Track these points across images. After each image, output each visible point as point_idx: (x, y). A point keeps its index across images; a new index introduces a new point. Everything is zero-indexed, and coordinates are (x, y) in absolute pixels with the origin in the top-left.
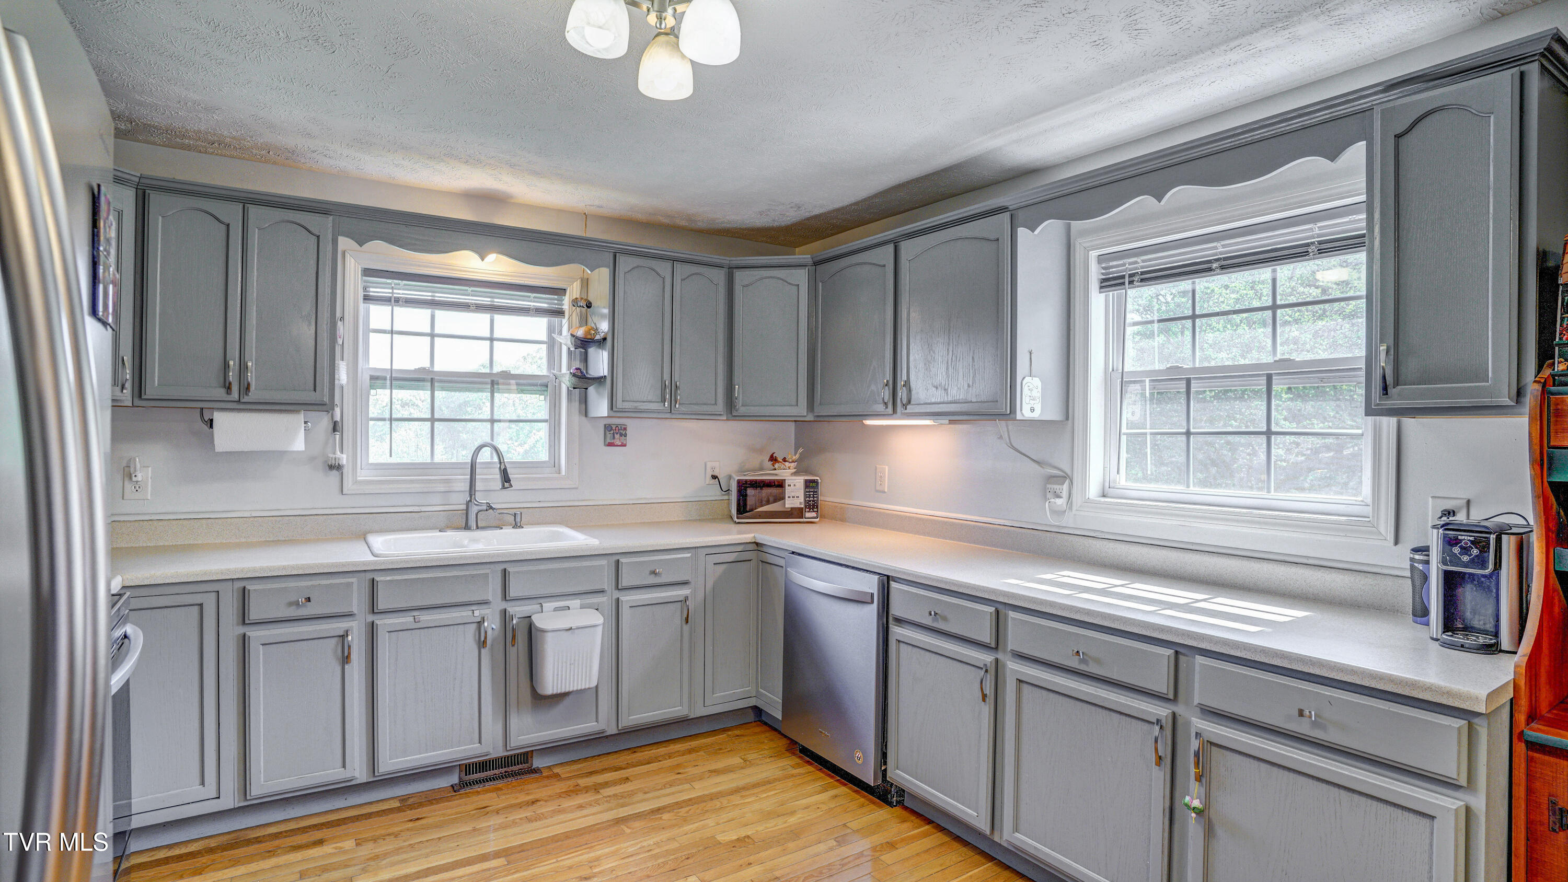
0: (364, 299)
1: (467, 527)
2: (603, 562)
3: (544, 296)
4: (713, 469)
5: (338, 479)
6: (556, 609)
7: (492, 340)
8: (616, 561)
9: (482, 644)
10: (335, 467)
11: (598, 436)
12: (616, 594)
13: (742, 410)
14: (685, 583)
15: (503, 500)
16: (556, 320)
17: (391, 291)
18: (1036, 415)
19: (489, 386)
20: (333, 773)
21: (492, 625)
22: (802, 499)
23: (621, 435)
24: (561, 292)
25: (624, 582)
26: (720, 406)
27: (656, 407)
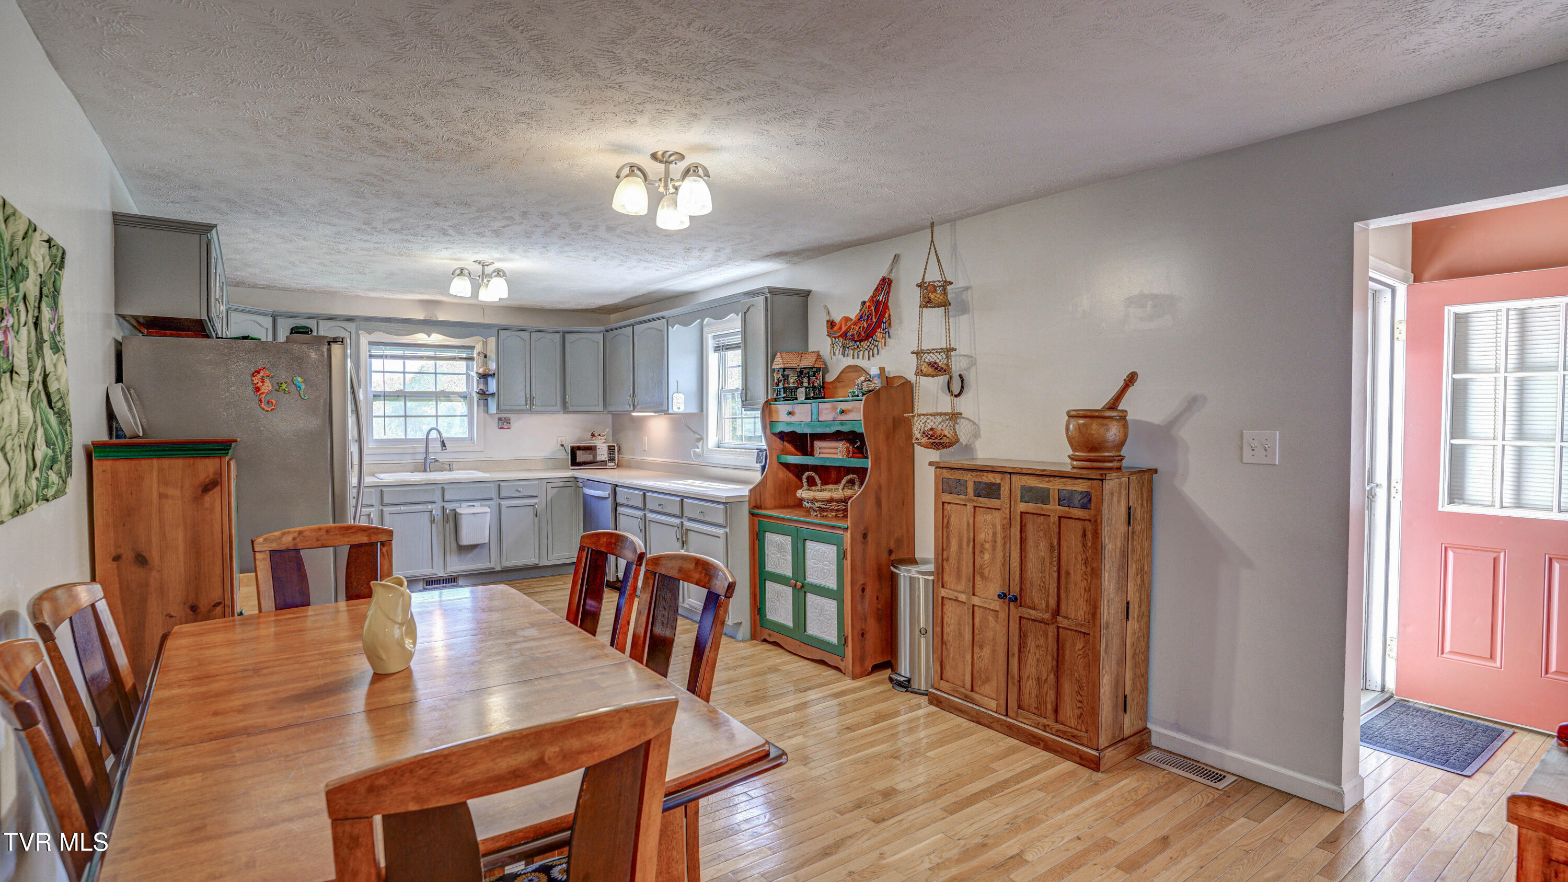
0: (370, 356)
1: (425, 469)
2: (492, 485)
3: (463, 351)
4: (561, 441)
6: (468, 506)
7: (436, 374)
8: (499, 485)
9: (432, 521)
11: (494, 423)
12: (499, 501)
13: (571, 409)
14: (536, 497)
15: (443, 457)
16: (470, 362)
17: (383, 352)
18: (681, 410)
19: (435, 398)
21: (437, 512)
22: (606, 456)
23: (507, 423)
24: (472, 348)
25: (503, 495)
26: (558, 407)
27: (524, 408)
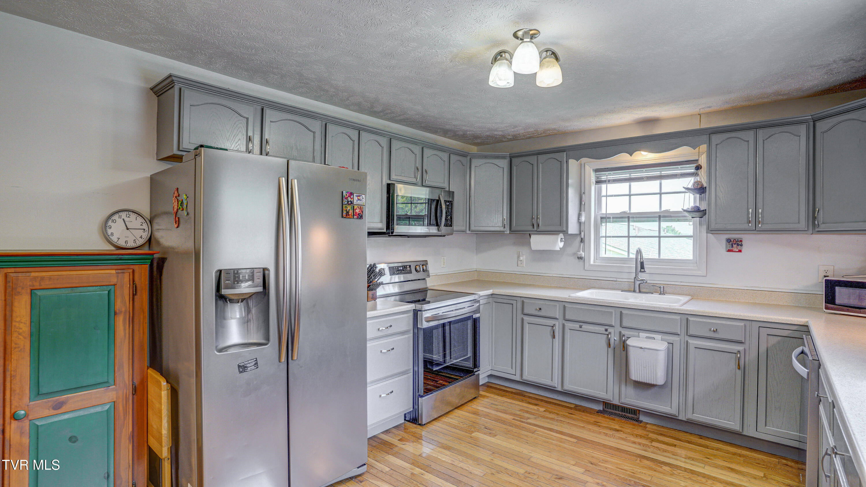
0: (596, 183)
1: (634, 291)
2: (678, 317)
3: (688, 166)
4: (825, 271)
5: (583, 264)
6: (647, 337)
7: (661, 194)
8: (687, 318)
9: (609, 345)
10: (580, 258)
11: (721, 245)
12: (687, 338)
13: (822, 227)
17: (606, 177)
19: (658, 219)
20: (546, 381)
21: (614, 338)
23: (738, 245)
24: (696, 162)
25: (691, 332)
26: (803, 225)
27: (745, 226)
